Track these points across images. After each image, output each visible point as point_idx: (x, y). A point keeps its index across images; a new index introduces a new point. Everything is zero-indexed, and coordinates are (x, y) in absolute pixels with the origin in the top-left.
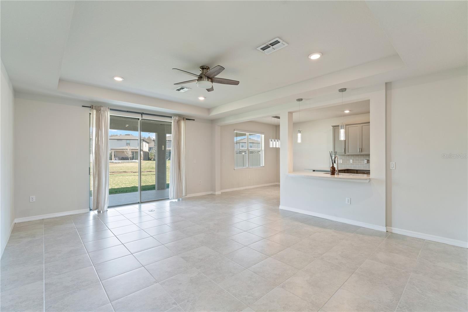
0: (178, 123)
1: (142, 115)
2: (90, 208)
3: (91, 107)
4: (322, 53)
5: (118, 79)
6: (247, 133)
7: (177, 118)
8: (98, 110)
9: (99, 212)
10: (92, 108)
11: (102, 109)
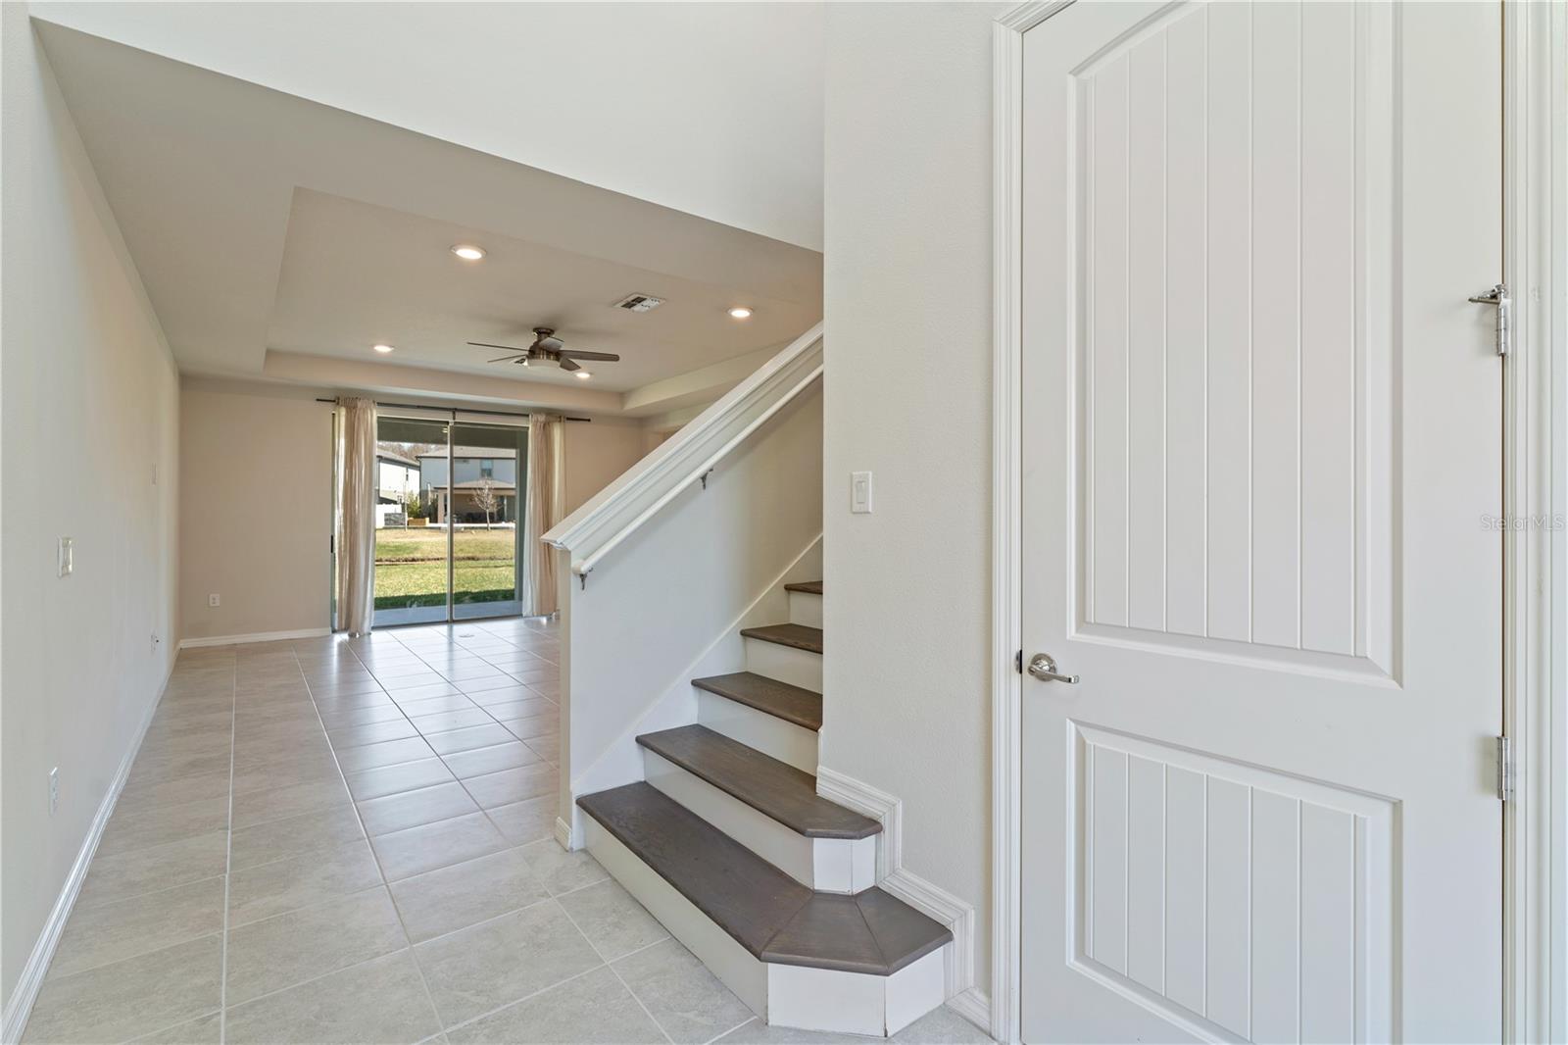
0: (545, 430)
1: (454, 413)
2: (332, 626)
3: (334, 401)
4: (752, 309)
5: (383, 349)
7: (542, 418)
8: (351, 408)
9: (352, 636)
10: (338, 404)
11: (359, 404)
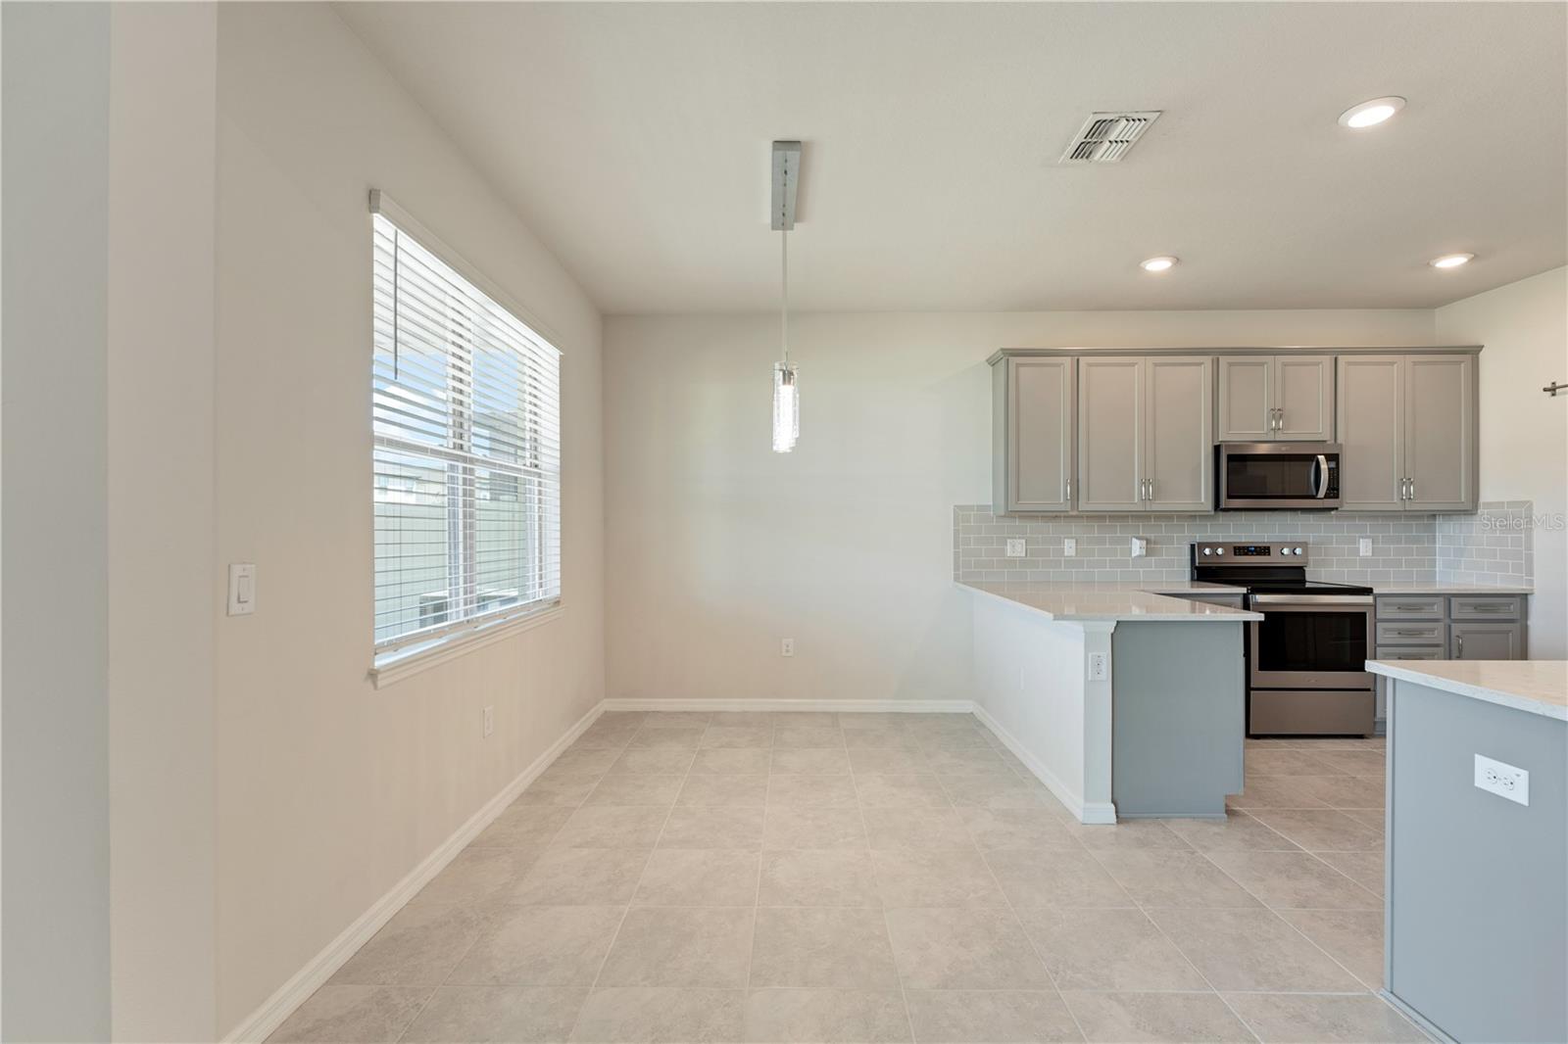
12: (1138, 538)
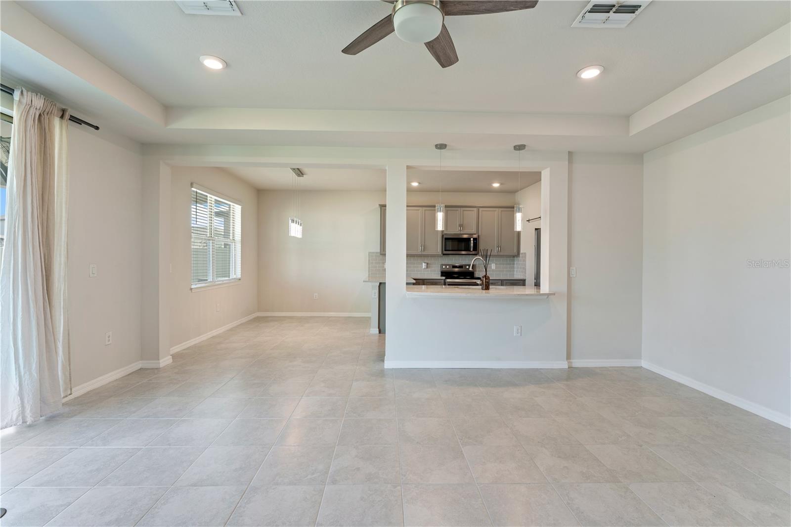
6: (209, 195)
12: (425, 263)
